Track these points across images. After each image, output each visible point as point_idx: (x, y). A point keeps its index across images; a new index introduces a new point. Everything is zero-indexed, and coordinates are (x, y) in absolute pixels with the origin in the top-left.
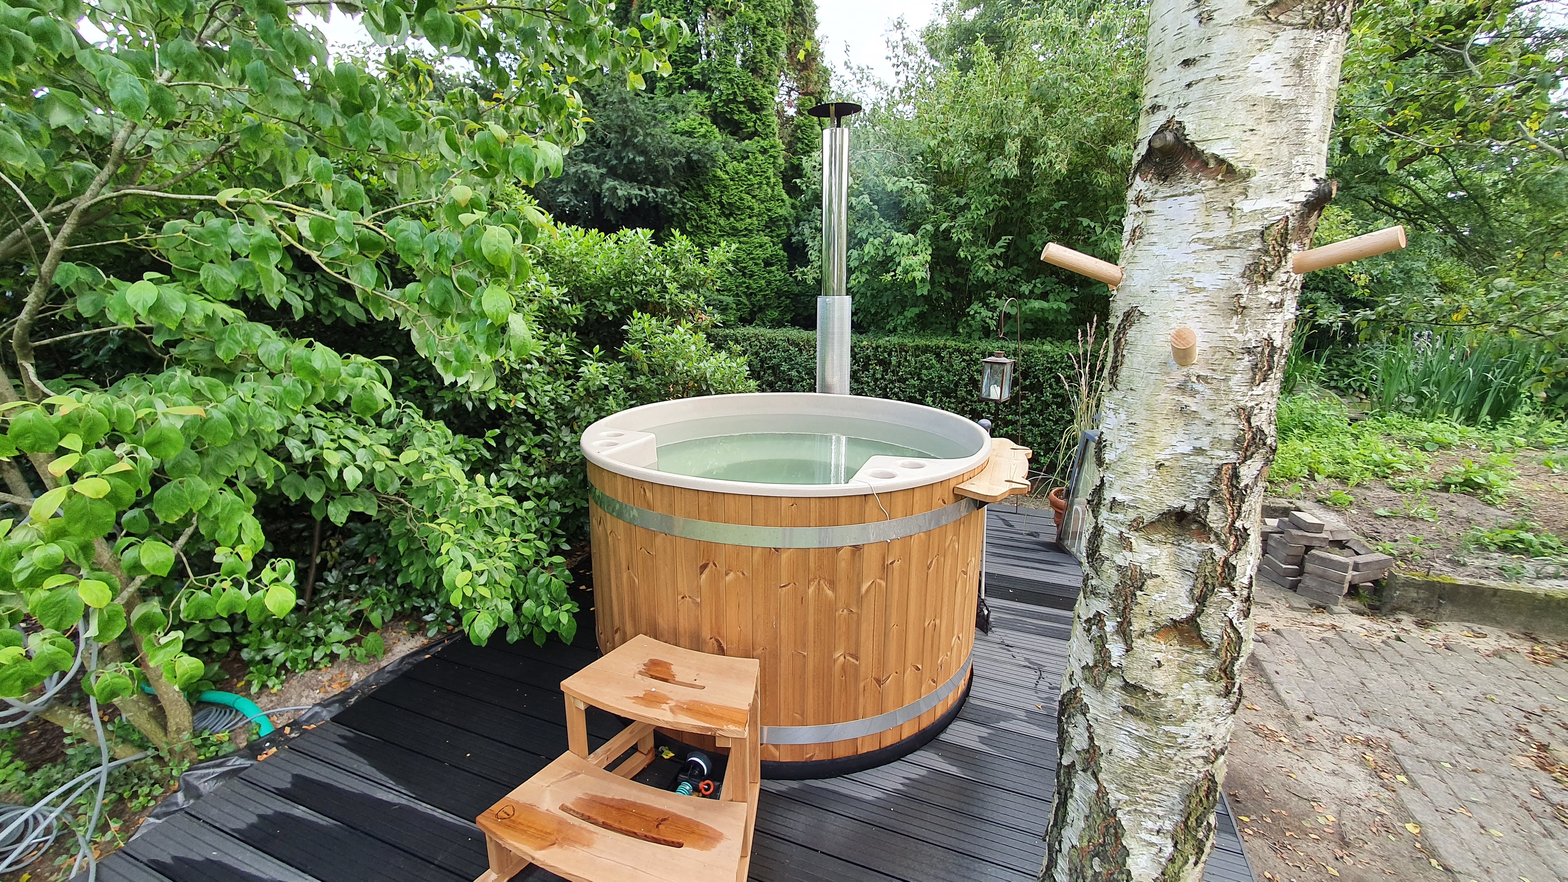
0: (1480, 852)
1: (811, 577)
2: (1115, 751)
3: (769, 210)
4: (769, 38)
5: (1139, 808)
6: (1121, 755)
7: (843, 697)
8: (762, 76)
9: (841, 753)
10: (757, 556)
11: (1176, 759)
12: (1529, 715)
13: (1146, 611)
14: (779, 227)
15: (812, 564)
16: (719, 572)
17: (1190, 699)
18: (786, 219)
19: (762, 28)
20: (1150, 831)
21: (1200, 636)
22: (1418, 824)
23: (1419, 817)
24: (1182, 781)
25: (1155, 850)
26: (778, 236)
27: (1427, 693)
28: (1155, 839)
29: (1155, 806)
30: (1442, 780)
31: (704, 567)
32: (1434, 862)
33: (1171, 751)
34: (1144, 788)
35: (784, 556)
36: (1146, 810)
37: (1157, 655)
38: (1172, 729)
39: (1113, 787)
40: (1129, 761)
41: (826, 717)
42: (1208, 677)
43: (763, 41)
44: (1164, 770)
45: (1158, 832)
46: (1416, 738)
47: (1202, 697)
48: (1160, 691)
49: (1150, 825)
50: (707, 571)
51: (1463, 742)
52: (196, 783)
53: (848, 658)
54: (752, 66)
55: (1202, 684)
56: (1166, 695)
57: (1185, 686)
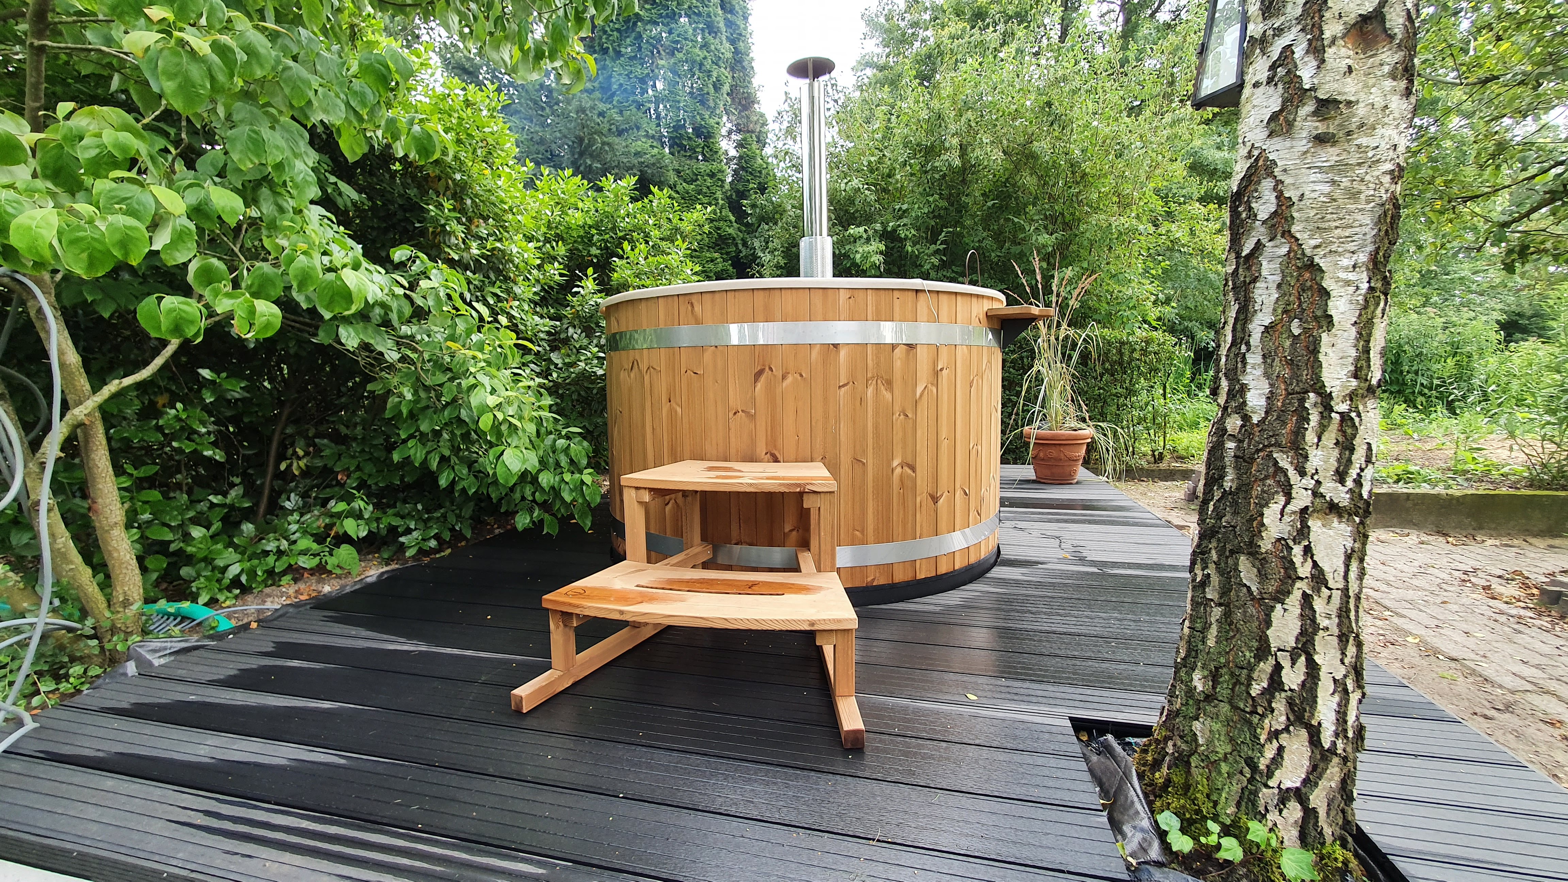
0: (1473, 647)
1: (869, 375)
2: (1307, 193)
3: (719, 229)
4: (715, 74)
5: (1334, 248)
6: (1313, 195)
7: (902, 512)
8: (709, 107)
9: (900, 576)
10: (815, 353)
11: (1367, 178)
12: (1465, 573)
13: (1337, 15)
14: (728, 245)
15: (870, 362)
16: (775, 376)
17: (1379, 102)
18: (734, 239)
19: (708, 64)
20: (1346, 269)
21: (1385, 30)
22: (1415, 636)
23: (1414, 632)
24: (1372, 204)
25: (1351, 289)
26: (727, 253)
27: (1381, 567)
28: (1352, 276)
29: (1348, 242)
30: (1421, 611)
31: (759, 374)
32: (1441, 657)
33: (1361, 171)
34: (1337, 224)
35: (843, 353)
36: (1340, 250)
37: (1347, 61)
38: (1364, 141)
39: (1306, 236)
40: (1322, 199)
41: (885, 536)
42: (1393, 76)
43: (709, 76)
44: (1354, 195)
45: (1354, 267)
46: (1387, 590)
47: (1388, 97)
48: (1353, 99)
49: (1346, 262)
50: (763, 378)
51: (1425, 590)
52: (149, 657)
53: (906, 468)
54: (701, 98)
55: (1389, 84)
56: (1357, 102)
57: (1373, 90)
